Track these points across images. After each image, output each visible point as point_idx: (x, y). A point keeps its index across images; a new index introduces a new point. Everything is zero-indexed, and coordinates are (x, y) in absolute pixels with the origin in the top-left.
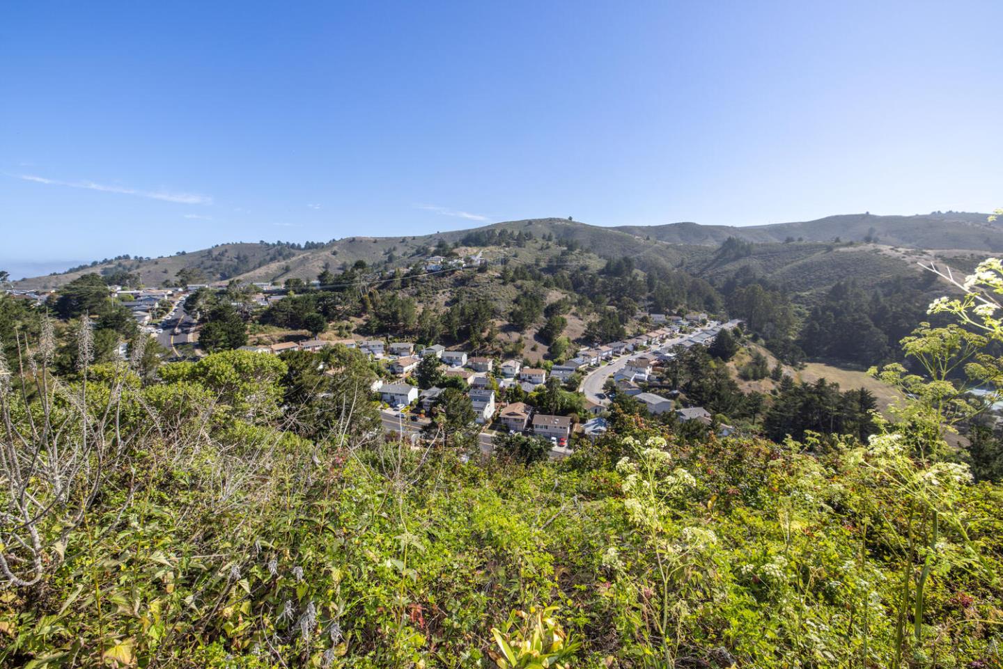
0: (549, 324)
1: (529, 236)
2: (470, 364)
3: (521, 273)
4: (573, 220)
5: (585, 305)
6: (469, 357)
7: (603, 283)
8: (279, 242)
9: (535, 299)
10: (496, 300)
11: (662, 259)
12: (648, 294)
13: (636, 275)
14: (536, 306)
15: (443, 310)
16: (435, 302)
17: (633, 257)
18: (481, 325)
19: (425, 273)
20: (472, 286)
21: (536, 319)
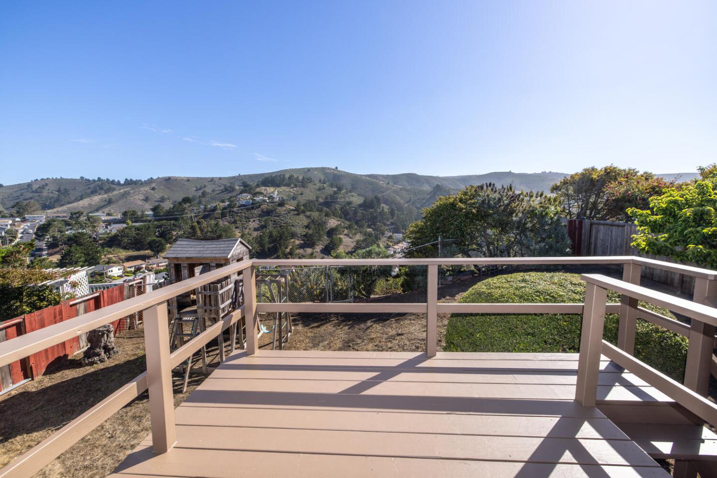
0: (331, 242)
1: (310, 180)
3: (308, 206)
4: (338, 169)
5: (353, 228)
7: (363, 213)
8: (99, 178)
9: (321, 225)
10: (293, 226)
11: (398, 197)
12: (391, 220)
13: (383, 208)
14: (321, 229)
15: (255, 234)
16: (248, 228)
17: (380, 195)
18: (285, 243)
19: (238, 207)
20: (275, 216)
21: (322, 239)
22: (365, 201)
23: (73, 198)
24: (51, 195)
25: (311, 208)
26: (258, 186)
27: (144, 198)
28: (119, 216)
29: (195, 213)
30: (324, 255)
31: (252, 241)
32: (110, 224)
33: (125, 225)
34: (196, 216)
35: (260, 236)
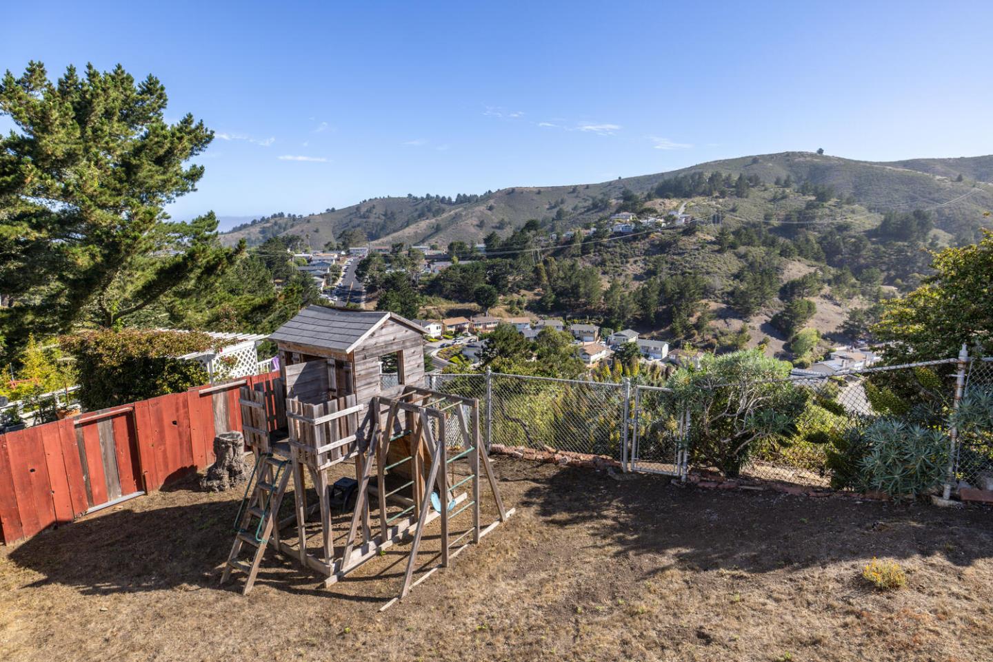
0: (788, 310)
1: (755, 181)
2: (673, 357)
3: (746, 234)
4: (824, 154)
5: (845, 284)
6: (671, 348)
7: (875, 251)
8: (428, 195)
9: (766, 273)
10: (708, 273)
13: (936, 238)
14: (767, 283)
15: (635, 286)
16: (624, 274)
17: (930, 209)
18: (687, 306)
19: (611, 236)
20: (674, 254)
21: (767, 302)
22: (885, 224)
23: (399, 224)
24: (378, 220)
25: (751, 238)
26: (649, 197)
27: (478, 223)
28: (444, 250)
29: (542, 247)
30: (769, 337)
31: (628, 299)
32: (432, 262)
33: (449, 264)
34: (543, 252)
35: (644, 290)
